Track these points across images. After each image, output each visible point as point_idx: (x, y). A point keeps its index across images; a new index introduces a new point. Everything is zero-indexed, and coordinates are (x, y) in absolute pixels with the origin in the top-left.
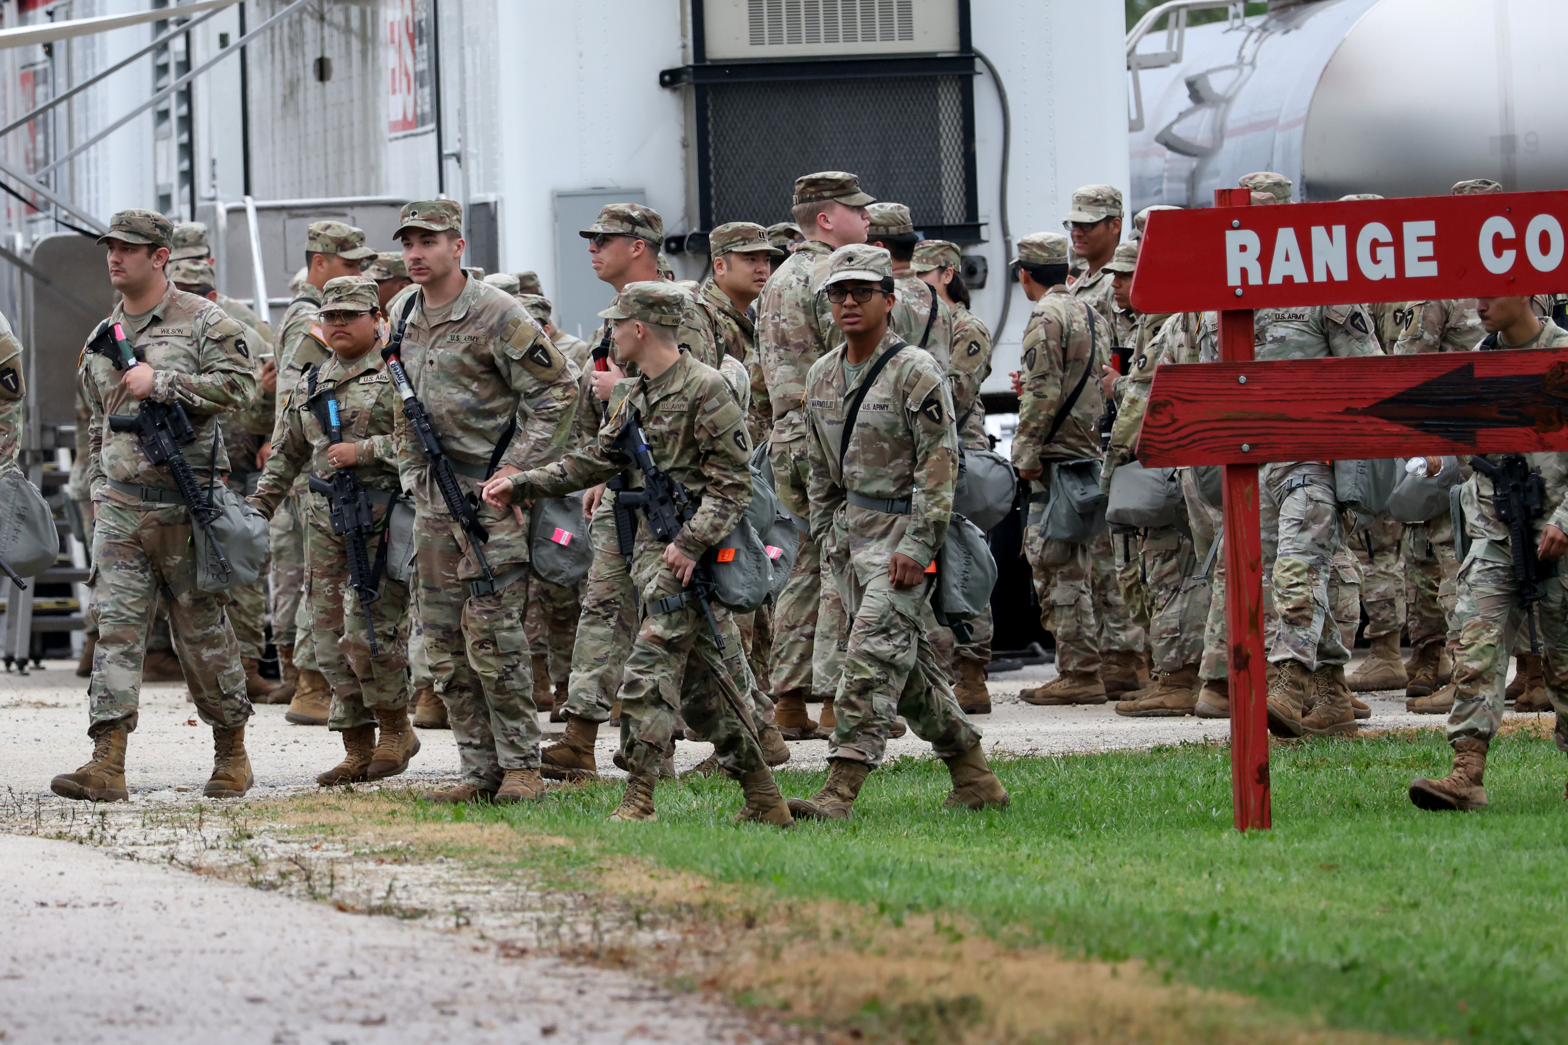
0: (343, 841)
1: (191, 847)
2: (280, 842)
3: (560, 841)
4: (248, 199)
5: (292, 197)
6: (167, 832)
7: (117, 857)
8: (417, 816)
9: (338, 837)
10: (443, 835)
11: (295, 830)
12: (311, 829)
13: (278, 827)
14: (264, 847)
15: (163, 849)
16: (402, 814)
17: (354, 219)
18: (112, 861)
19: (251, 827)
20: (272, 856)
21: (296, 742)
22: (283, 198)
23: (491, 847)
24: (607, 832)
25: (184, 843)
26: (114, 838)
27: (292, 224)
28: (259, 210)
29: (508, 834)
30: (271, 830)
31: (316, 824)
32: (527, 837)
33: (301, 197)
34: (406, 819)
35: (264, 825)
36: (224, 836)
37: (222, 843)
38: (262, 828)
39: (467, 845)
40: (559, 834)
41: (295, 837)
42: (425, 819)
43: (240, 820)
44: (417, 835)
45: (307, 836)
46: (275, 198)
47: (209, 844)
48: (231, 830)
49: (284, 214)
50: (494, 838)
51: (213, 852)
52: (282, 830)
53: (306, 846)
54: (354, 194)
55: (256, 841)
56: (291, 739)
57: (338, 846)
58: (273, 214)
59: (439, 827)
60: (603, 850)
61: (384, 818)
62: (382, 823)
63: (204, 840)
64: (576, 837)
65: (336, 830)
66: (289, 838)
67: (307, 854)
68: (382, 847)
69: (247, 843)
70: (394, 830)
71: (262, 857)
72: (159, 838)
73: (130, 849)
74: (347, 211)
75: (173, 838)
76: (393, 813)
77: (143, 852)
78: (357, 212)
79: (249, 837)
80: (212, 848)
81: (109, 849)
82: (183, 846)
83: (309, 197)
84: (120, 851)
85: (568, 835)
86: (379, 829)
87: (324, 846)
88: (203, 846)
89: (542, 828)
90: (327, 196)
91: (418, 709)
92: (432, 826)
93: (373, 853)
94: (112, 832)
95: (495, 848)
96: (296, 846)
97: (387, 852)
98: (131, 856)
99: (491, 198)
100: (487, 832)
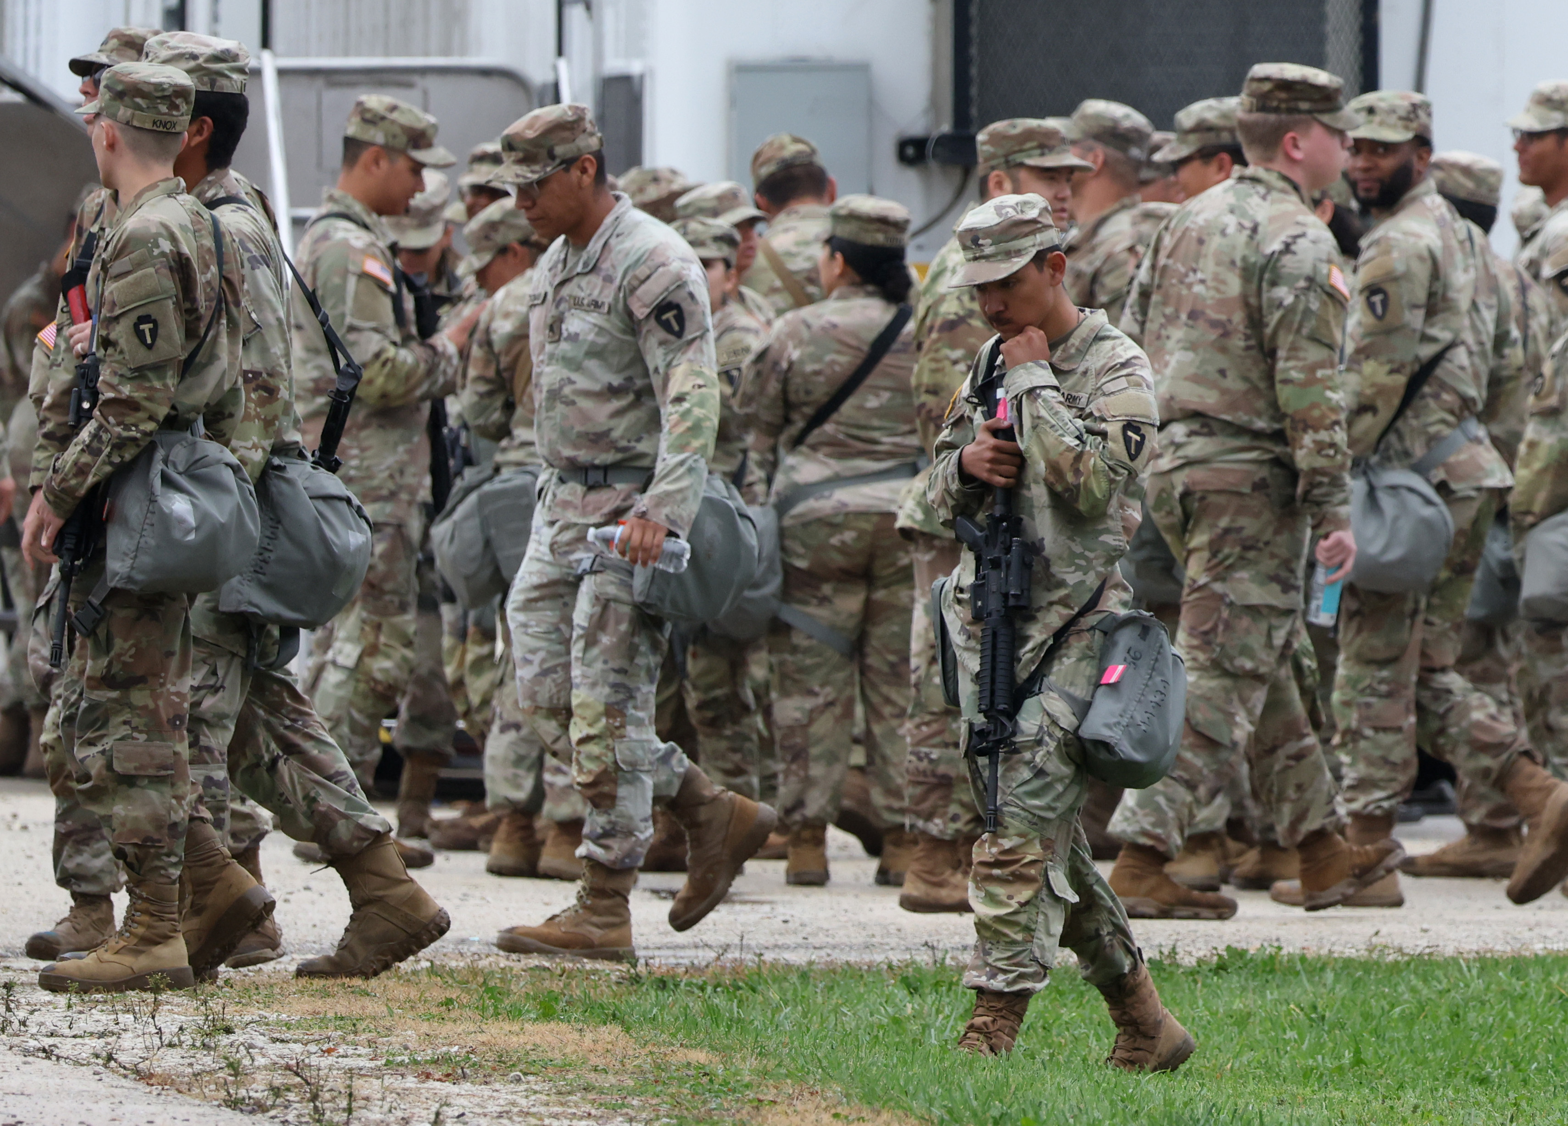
0: (370, 1043)
1: (139, 1043)
2: (275, 1040)
3: (699, 1056)
4: (266, 55)
5: (333, 54)
6: (103, 1018)
7: (26, 1053)
8: (484, 1009)
9: (363, 1037)
10: (522, 1039)
11: (299, 1025)
12: (323, 1022)
13: (272, 1017)
14: (251, 1046)
15: (98, 1044)
16: (462, 1006)
17: (425, 93)
18: (20, 1059)
19: (232, 1015)
20: (260, 1061)
21: (307, 888)
22: (319, 55)
23: (594, 1060)
24: (771, 1045)
25: (130, 1034)
26: (23, 1023)
27: (332, 96)
28: (282, 73)
29: (622, 1043)
30: (263, 1021)
31: (331, 1015)
32: (649, 1048)
33: (346, 53)
34: (468, 1012)
35: (253, 1013)
36: (190, 1028)
37: (187, 1038)
38: (247, 1018)
39: (557, 1055)
40: (699, 1046)
41: (298, 1034)
42: (497, 1014)
43: (215, 1005)
44: (482, 1038)
45: (316, 1033)
46: (307, 54)
47: (166, 1039)
48: (200, 1020)
49: (320, 82)
50: (600, 1047)
51: (172, 1051)
52: (278, 1023)
53: (313, 1048)
54: (426, 54)
55: (238, 1037)
56: (300, 884)
57: (362, 1050)
58: (304, 81)
59: (516, 1028)
60: (765, 1073)
61: (434, 1011)
62: (430, 1018)
63: (160, 1032)
64: (725, 1052)
65: (361, 1026)
66: (288, 1035)
67: (314, 1060)
68: (429, 1054)
69: (224, 1040)
70: (448, 1029)
71: (246, 1062)
72: (92, 1027)
73: (47, 1042)
74: (416, 79)
75: (112, 1027)
76: (448, 1002)
77: (66, 1047)
78: (432, 83)
79: (228, 1031)
80: (171, 1045)
81: (16, 1040)
82: (127, 1040)
83: (359, 54)
84: (32, 1043)
85: (712, 1048)
86: (425, 1027)
87: (341, 1051)
88: (156, 1041)
89: (674, 1035)
90: (387, 54)
91: (495, 846)
92: (507, 1026)
93: (416, 1062)
94: (21, 1014)
95: (601, 1063)
96: (298, 1048)
97: (435, 1062)
98: (47, 1053)
99: (635, 68)
100: (589, 1037)
